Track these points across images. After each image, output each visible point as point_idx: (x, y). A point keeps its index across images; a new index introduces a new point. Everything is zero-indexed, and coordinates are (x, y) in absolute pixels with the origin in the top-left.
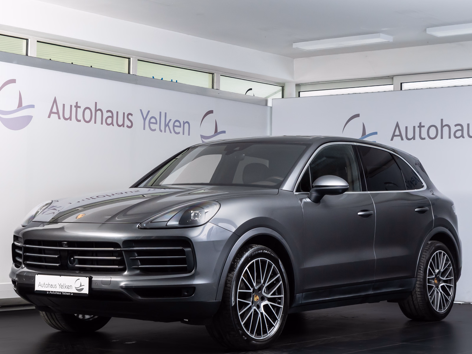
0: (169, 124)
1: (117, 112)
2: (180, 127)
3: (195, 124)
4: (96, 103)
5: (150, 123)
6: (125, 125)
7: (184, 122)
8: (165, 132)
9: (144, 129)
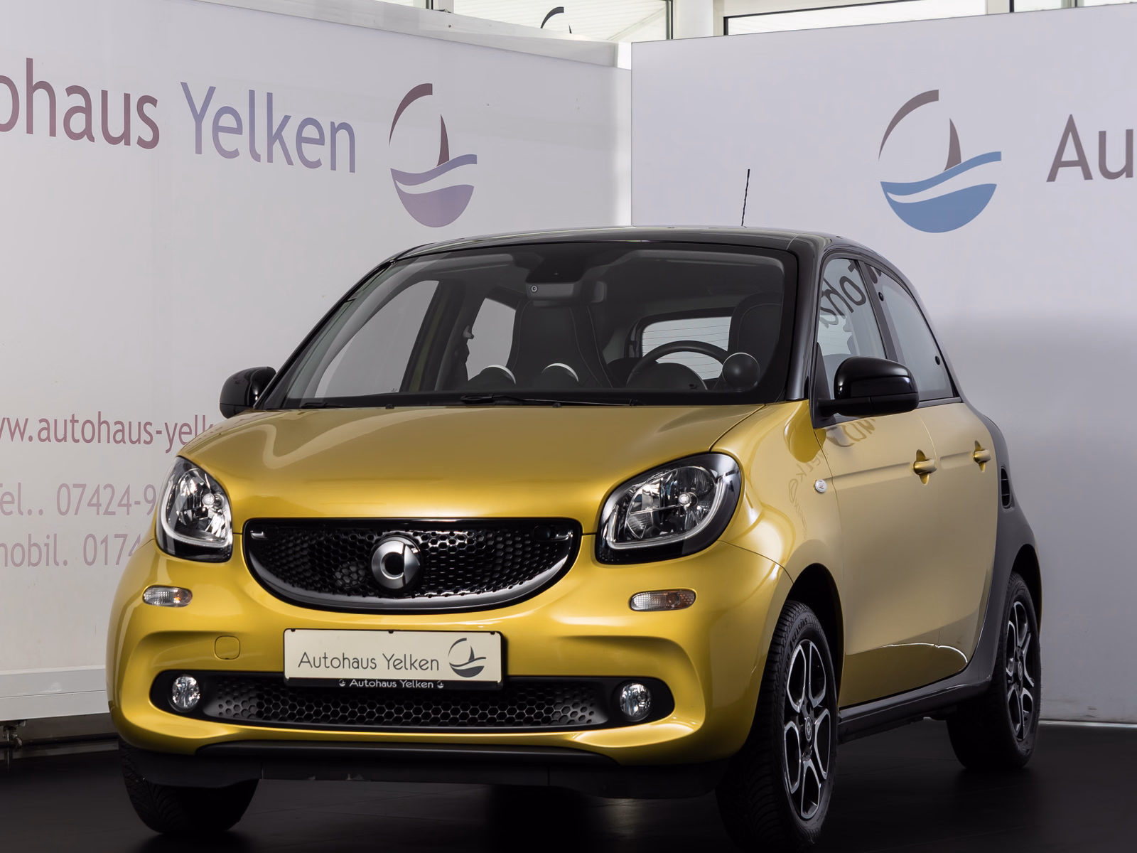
0: (284, 133)
1: (104, 94)
2: (320, 141)
3: (371, 132)
4: (30, 62)
5: (217, 129)
6: (134, 139)
7: (332, 124)
8: (270, 159)
9: (199, 151)
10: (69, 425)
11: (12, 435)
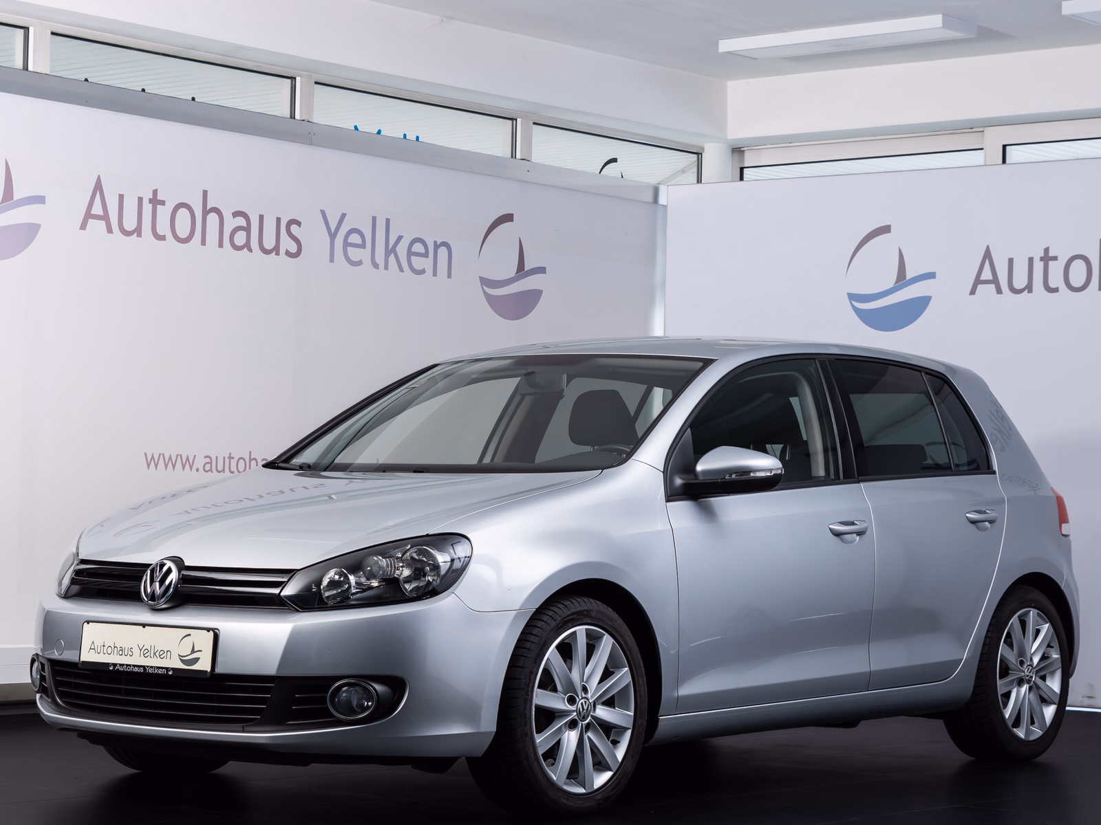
0: (397, 249)
1: (261, 217)
2: (426, 255)
3: (464, 250)
4: (205, 193)
5: (346, 244)
6: (282, 251)
7: (435, 242)
8: (386, 268)
9: (332, 260)
10: (227, 460)
11: (184, 467)
